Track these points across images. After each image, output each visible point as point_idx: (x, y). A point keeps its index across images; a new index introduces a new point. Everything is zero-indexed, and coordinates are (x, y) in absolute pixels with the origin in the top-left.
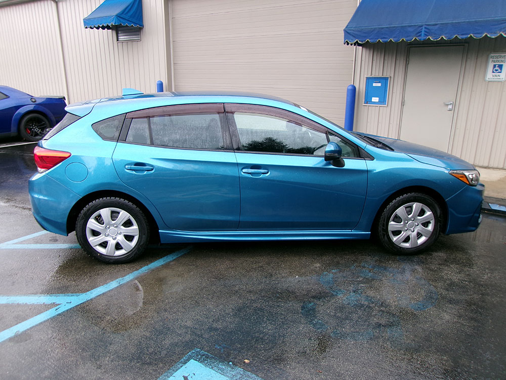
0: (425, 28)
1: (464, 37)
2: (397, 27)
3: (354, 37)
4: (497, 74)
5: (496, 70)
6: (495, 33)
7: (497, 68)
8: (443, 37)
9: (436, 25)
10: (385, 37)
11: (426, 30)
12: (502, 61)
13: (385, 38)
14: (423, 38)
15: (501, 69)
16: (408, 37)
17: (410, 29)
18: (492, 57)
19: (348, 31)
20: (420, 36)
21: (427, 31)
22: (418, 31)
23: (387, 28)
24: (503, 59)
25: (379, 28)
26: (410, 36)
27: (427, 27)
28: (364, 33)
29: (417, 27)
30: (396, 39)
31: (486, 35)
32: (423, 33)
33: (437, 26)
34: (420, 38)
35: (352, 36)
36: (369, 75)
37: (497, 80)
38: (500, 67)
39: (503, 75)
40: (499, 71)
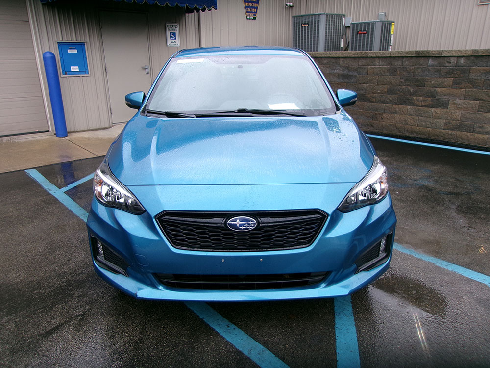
5: (172, 37)
12: (174, 30)
18: (168, 26)
24: (175, 28)
36: (60, 40)
37: (174, 45)
38: (174, 34)
39: (177, 41)
40: (174, 38)
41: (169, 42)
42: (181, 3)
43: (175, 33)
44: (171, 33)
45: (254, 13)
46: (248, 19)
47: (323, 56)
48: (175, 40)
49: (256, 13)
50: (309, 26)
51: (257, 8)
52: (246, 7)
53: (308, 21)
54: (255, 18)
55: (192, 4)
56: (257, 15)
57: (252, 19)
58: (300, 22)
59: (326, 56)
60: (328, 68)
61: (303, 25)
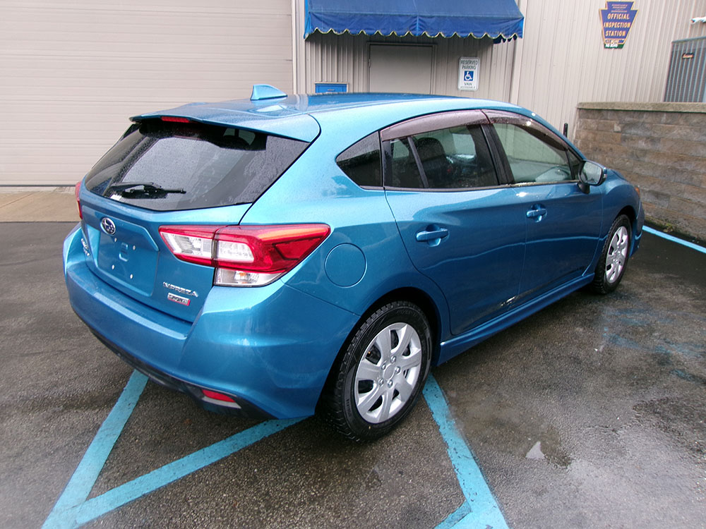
0: (420, 20)
1: (464, 35)
2: (384, 15)
3: (326, 24)
4: (469, 82)
5: (468, 78)
6: (494, 33)
7: (468, 75)
8: (441, 33)
9: (432, 17)
10: (371, 27)
11: (421, 23)
12: (472, 67)
13: (371, 29)
14: (418, 33)
15: (472, 77)
16: (399, 29)
17: (401, 20)
18: (463, 62)
19: (317, 15)
20: (414, 29)
21: (423, 24)
22: (411, 24)
23: (371, 15)
24: (473, 65)
25: (362, 15)
26: (402, 29)
27: (421, 18)
28: (341, 19)
29: (409, 18)
30: (385, 32)
31: (486, 35)
32: (417, 25)
33: (434, 19)
34: (414, 32)
35: (324, 22)
36: (319, 81)
37: (471, 89)
38: (471, 73)
39: (475, 83)
40: (470, 78)
41: (462, 83)
42: (462, 32)
43: (473, 72)
44: (466, 72)
45: (622, 37)
46: (605, 48)
47: (691, 110)
48: (471, 82)
49: (625, 37)
50: (693, 58)
51: (627, 30)
52: (606, 29)
53: (694, 50)
54: (620, 47)
55: (479, 32)
56: (627, 42)
57: (615, 48)
58: (680, 51)
59: (696, 111)
60: (696, 131)
61: (685, 57)
